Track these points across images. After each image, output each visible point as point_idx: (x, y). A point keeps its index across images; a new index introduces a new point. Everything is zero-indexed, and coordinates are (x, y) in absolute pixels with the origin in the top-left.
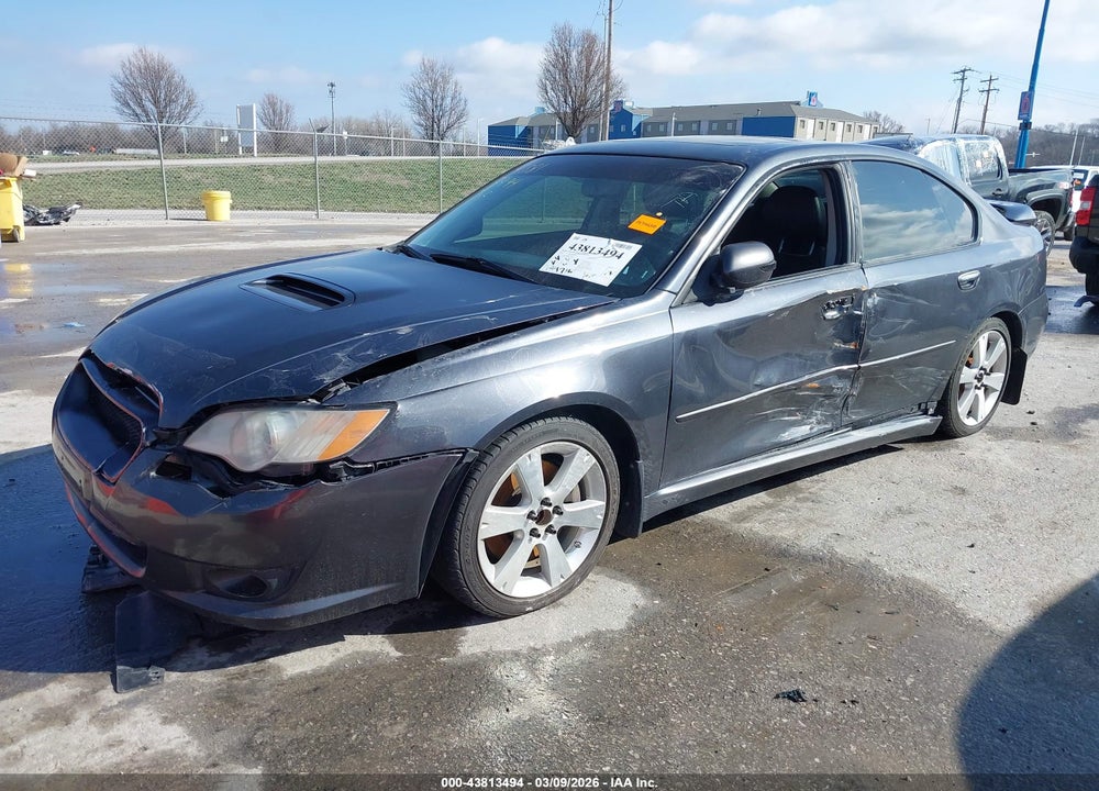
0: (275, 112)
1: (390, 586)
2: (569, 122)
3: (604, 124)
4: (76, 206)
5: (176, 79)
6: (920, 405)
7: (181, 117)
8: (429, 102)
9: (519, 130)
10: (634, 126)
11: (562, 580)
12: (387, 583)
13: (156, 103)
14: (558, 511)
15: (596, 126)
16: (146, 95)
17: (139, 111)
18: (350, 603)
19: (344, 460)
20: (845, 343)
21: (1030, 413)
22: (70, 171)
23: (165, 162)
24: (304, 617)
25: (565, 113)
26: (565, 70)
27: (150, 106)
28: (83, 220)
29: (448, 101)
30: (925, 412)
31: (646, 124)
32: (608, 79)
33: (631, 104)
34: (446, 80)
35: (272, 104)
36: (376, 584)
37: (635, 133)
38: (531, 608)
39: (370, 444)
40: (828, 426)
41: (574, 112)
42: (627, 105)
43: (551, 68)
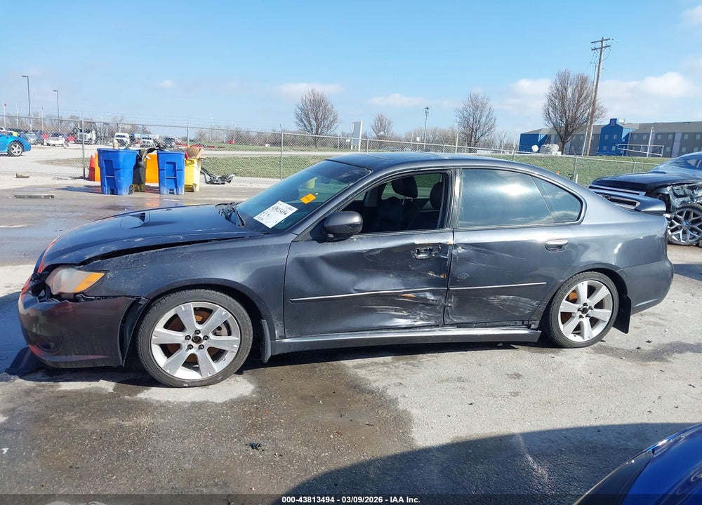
0: (381, 124)
1: (106, 357)
2: (562, 133)
3: (589, 134)
4: (233, 175)
5: (329, 106)
6: (523, 321)
7: (329, 127)
8: (471, 119)
9: (541, 137)
10: (624, 135)
11: (209, 375)
12: (105, 355)
13: (316, 119)
14: (206, 338)
15: (584, 135)
16: (312, 116)
17: (307, 124)
18: (88, 361)
19: (83, 293)
20: (436, 274)
21: (648, 342)
22: (252, 156)
23: (283, 153)
24: (66, 363)
25: (561, 127)
26: (563, 98)
27: (314, 123)
28: (238, 182)
29: (483, 119)
30: (529, 327)
31: (633, 134)
32: (594, 105)
33: (622, 121)
34: (484, 105)
35: (381, 120)
36: (99, 354)
37: (623, 140)
38: (187, 385)
39: (93, 288)
40: (432, 322)
41: (566, 127)
42: (620, 122)
43: (553, 98)
